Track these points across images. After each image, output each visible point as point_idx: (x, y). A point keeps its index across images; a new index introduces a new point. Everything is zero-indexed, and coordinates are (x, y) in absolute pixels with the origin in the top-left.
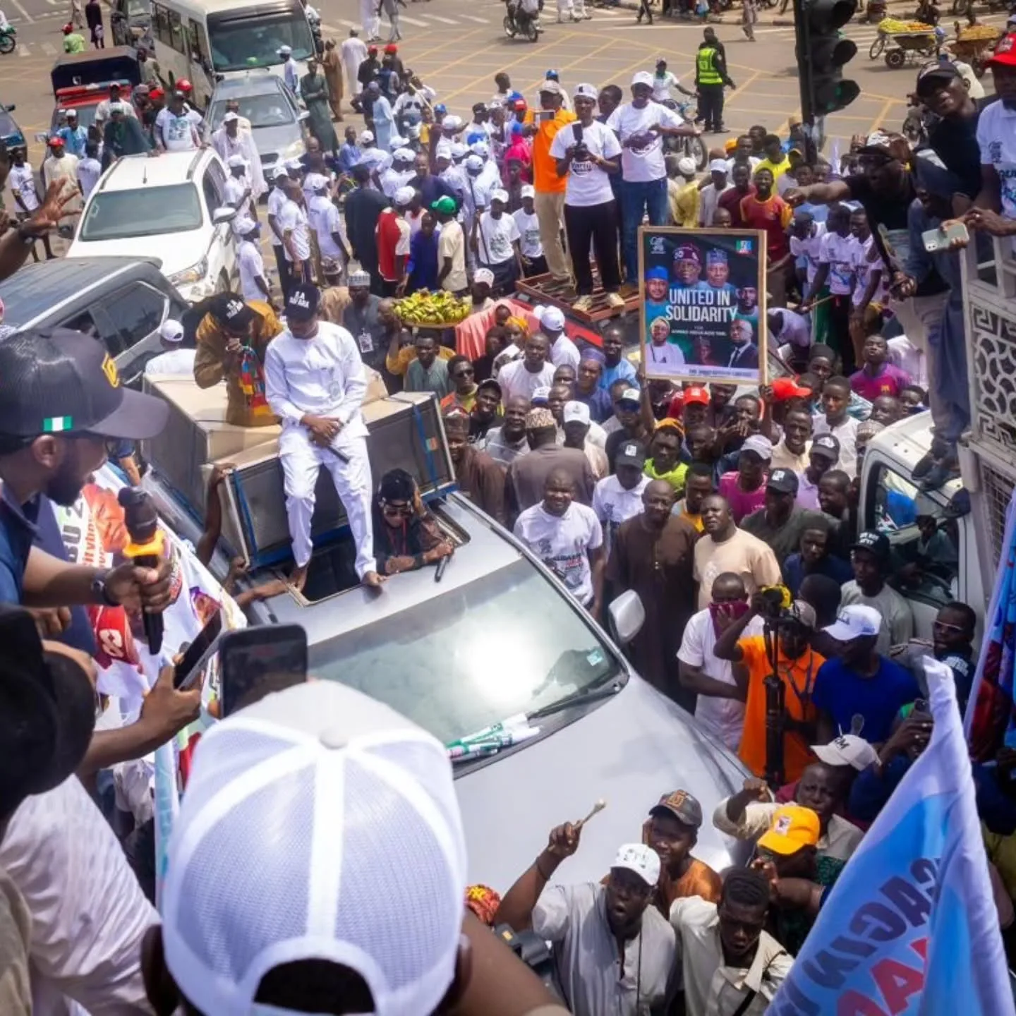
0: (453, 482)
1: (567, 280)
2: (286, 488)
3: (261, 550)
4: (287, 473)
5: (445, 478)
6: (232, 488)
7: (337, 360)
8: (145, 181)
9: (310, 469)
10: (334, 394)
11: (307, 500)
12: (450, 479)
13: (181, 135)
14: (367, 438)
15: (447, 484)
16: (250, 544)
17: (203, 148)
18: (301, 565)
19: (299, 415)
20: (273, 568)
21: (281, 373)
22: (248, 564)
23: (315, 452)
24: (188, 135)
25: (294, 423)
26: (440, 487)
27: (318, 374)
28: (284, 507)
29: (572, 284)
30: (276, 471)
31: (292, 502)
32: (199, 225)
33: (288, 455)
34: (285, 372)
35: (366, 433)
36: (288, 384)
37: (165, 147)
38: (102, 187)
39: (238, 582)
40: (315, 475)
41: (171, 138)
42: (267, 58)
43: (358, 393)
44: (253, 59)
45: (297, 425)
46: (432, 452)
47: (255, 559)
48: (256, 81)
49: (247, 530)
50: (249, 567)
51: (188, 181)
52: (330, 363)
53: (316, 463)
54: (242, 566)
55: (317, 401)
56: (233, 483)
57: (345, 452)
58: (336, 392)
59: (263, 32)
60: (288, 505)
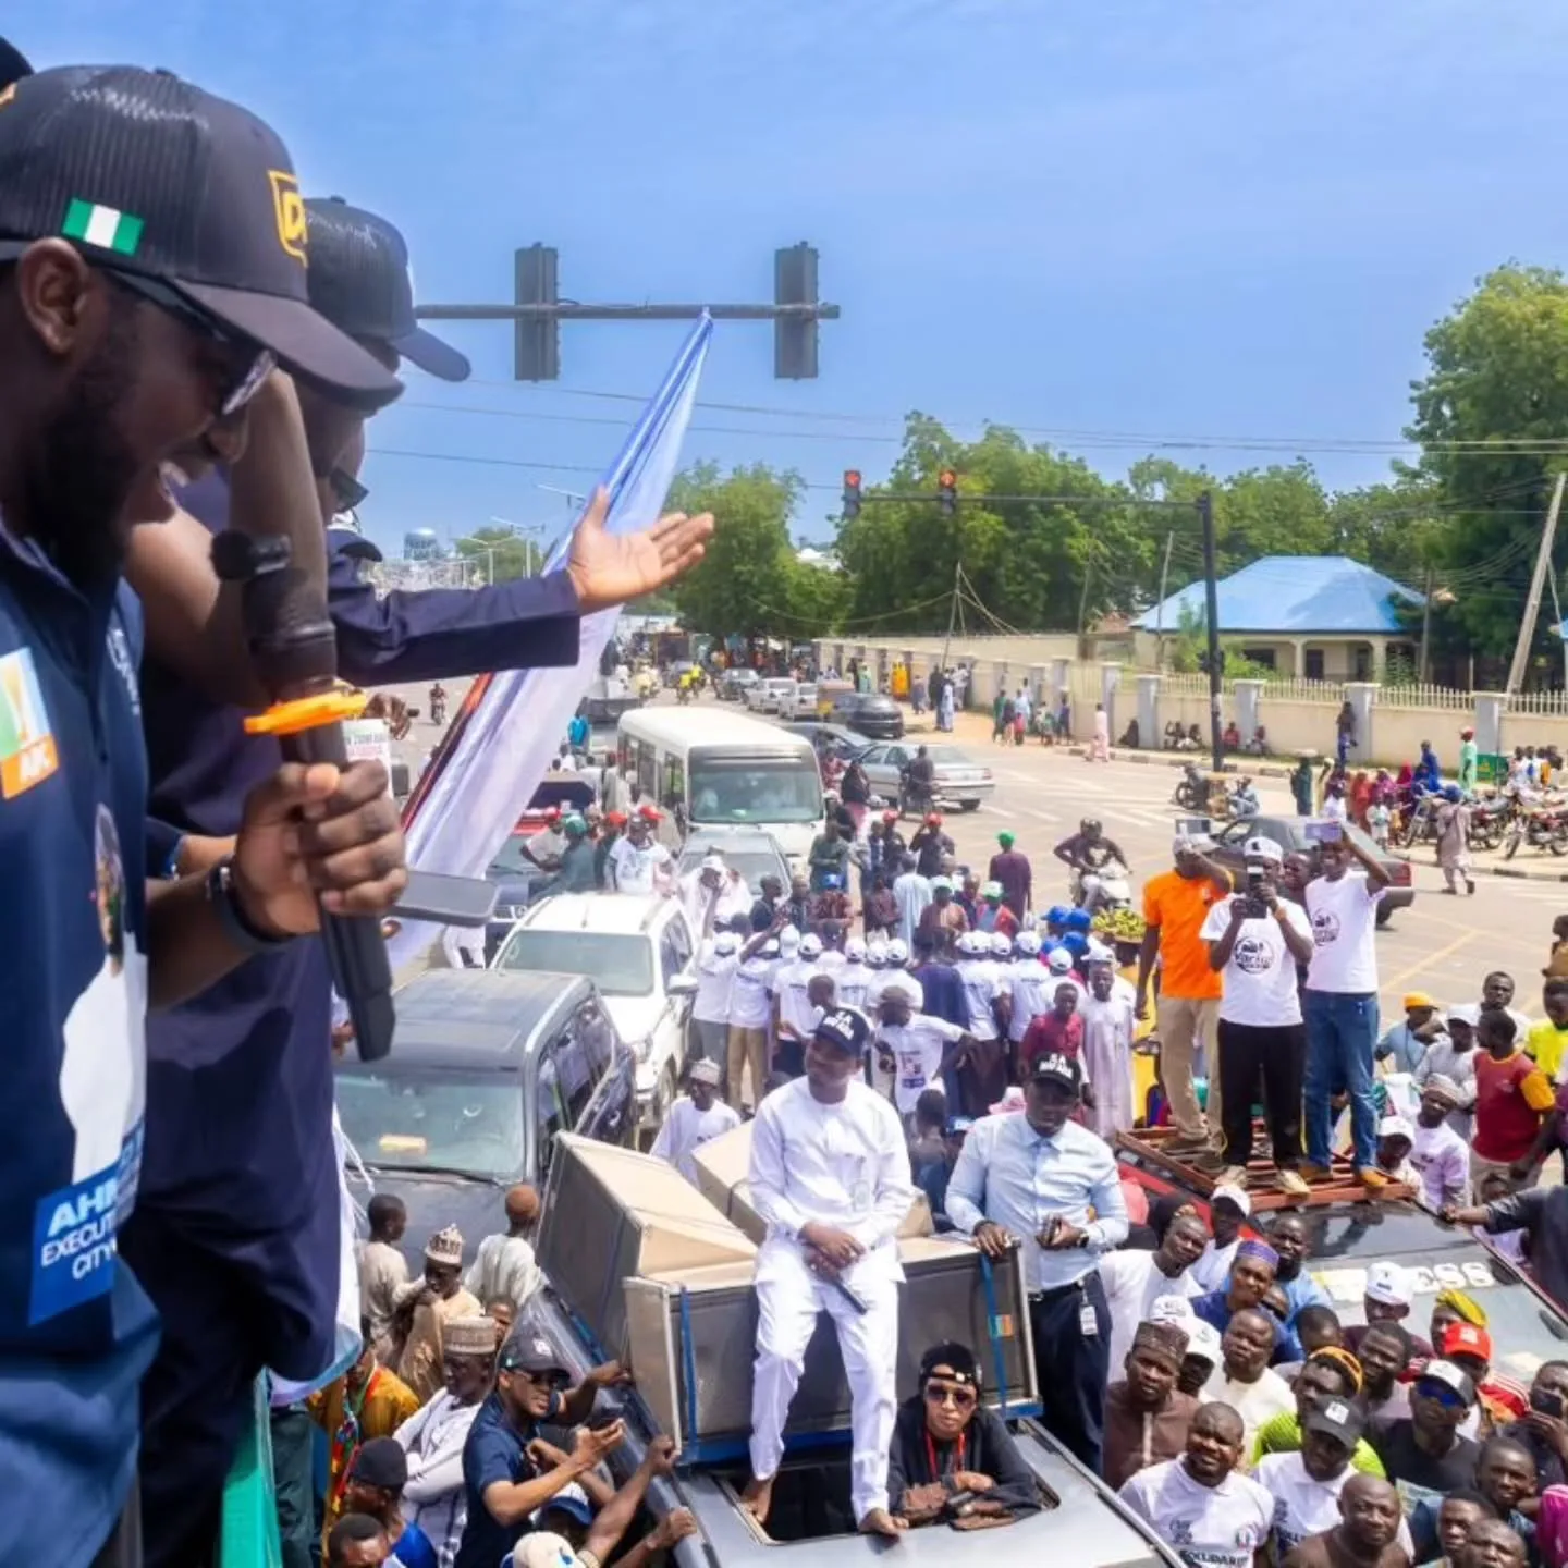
0: (1030, 1401)
1: (1204, 1141)
2: (760, 1336)
3: (704, 1436)
4: (763, 1312)
5: (1021, 1391)
6: (673, 1320)
7: (871, 1148)
8: (584, 924)
9: (803, 1313)
10: (857, 1201)
11: (791, 1364)
12: (1028, 1394)
13: (637, 874)
14: (900, 1285)
15: (1022, 1401)
16: (687, 1420)
17: (666, 896)
18: (761, 1476)
19: (798, 1223)
20: (718, 1473)
21: (777, 1148)
22: (678, 1452)
23: (815, 1288)
24: (647, 875)
25: (788, 1234)
26: (1010, 1404)
27: (839, 1162)
28: (752, 1371)
29: (1214, 1146)
30: (746, 1306)
31: (767, 1363)
32: (648, 991)
33: (770, 1283)
34: (784, 1149)
35: (902, 1278)
36: (786, 1170)
37: (616, 887)
38: (528, 922)
39: (657, 1481)
40: (809, 1327)
41: (624, 875)
42: (759, 816)
43: (898, 1206)
44: (742, 812)
45: (794, 1237)
46: (1004, 1339)
47: (692, 1445)
48: (742, 836)
49: (686, 1394)
50: (680, 1458)
51: (642, 933)
52: (858, 1149)
53: (817, 1308)
54: (668, 1453)
55: (831, 1206)
56: (676, 1309)
57: (862, 1299)
58: (861, 1200)
59: (759, 780)
60: (757, 1366)
